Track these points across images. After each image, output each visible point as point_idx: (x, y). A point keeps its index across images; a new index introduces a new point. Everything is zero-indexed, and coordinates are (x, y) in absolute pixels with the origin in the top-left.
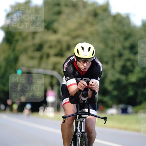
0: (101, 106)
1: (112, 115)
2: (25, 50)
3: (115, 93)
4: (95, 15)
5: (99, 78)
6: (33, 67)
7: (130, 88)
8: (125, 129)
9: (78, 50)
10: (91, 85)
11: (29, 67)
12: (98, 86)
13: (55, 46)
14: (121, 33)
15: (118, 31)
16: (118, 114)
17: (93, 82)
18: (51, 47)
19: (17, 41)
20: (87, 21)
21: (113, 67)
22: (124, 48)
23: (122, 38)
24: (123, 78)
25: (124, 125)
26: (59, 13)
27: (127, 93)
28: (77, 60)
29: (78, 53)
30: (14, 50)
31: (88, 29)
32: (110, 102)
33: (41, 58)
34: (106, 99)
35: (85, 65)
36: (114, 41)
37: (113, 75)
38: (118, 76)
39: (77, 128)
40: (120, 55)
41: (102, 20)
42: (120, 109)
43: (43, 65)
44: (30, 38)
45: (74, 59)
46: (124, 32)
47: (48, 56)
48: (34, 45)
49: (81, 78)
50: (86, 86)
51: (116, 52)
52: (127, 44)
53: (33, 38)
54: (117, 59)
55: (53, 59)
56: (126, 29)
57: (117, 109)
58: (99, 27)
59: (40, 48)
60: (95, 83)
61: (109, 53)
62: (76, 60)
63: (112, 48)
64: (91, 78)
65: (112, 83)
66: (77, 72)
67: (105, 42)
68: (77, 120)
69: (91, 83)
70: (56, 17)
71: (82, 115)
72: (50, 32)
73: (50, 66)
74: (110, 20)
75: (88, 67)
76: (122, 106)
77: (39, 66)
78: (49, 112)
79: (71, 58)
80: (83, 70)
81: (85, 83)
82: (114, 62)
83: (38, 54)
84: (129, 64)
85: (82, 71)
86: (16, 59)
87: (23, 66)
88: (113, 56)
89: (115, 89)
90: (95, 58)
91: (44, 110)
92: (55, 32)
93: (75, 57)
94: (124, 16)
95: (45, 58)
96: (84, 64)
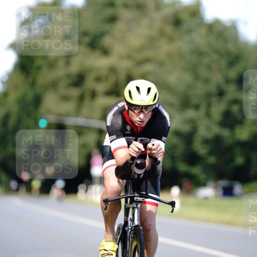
0: (186, 183)
1: (206, 198)
2: (54, 85)
3: (212, 160)
4: (177, 22)
5: (164, 138)
6: (68, 115)
7: (238, 151)
8: (230, 223)
9: (130, 92)
10: (150, 149)
11: (59, 115)
12: (161, 151)
13: (106, 78)
14: (221, 55)
15: (217, 52)
16: (216, 196)
17: (153, 145)
18: (98, 79)
19: (39, 68)
20: (162, 34)
21: (208, 114)
22: (228, 81)
23: (223, 63)
24: (226, 133)
25: (227, 217)
26: (113, 19)
27: (232, 160)
28: (129, 108)
29: (131, 97)
30: (33, 84)
31: (165, 48)
32: (202, 177)
33: (81, 99)
34: (196, 170)
35: (142, 116)
36: (209, 68)
37: (208, 128)
38: (216, 130)
39: (127, 219)
40: (221, 94)
41: (189, 31)
42: (220, 188)
43: (85, 110)
44: (61, 63)
45: (124, 106)
46: (228, 53)
47: (94, 95)
48: (68, 76)
49: (134, 138)
50: (143, 152)
51: (212, 88)
52: (233, 74)
53: (68, 63)
54: (214, 100)
55: (102, 101)
56: (231, 47)
57: (215, 188)
58: (182, 45)
59: (79, 80)
60: (158, 146)
61: (200, 89)
62: (126, 107)
63: (207, 81)
64: (151, 137)
65: (206, 142)
66: (128, 128)
67: (193, 70)
68: (127, 206)
69: (150, 145)
70: (107, 27)
71: (135, 198)
72: (97, 53)
73: (98, 114)
74: (203, 31)
75: (146, 120)
76: (224, 183)
77: (78, 113)
78: (96, 194)
79: (119, 105)
80: (139, 124)
81: (141, 146)
82: (209, 105)
83: (75, 92)
84: (235, 108)
85: (138, 127)
86: (37, 101)
87: (49, 112)
88: (209, 95)
89: (211, 153)
90: (159, 106)
91: (86, 191)
92: (106, 52)
93: (125, 103)
94: (228, 24)
95: (88, 98)
96: (139, 115)
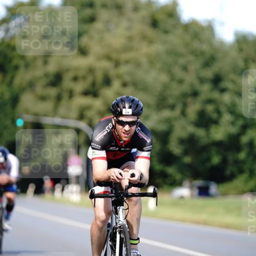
1: (182, 198)
2: (31, 85)
4: (154, 23)
6: (46, 115)
7: (214, 150)
8: (206, 223)
11: (36, 115)
15: (192, 52)
16: (192, 195)
18: (75, 79)
19: (17, 68)
21: (183, 113)
24: (201, 132)
25: (203, 216)
26: (92, 19)
27: (209, 159)
32: (178, 177)
33: (59, 98)
34: (171, 170)
36: (185, 68)
37: (183, 128)
38: (191, 129)
40: (195, 94)
41: (166, 32)
43: (62, 110)
44: (39, 63)
47: (71, 94)
48: (46, 75)
52: (209, 74)
53: (46, 63)
54: (190, 100)
55: (80, 101)
57: (191, 188)
59: (56, 80)
61: (176, 90)
63: (181, 82)
65: (182, 141)
70: (86, 27)
73: (74, 114)
74: (180, 31)
76: (199, 183)
77: (55, 112)
82: (185, 105)
83: (53, 92)
84: (210, 108)
87: (27, 112)
88: (184, 95)
89: (186, 153)
91: (63, 190)
92: (83, 52)
94: (204, 24)
95: (65, 96)
